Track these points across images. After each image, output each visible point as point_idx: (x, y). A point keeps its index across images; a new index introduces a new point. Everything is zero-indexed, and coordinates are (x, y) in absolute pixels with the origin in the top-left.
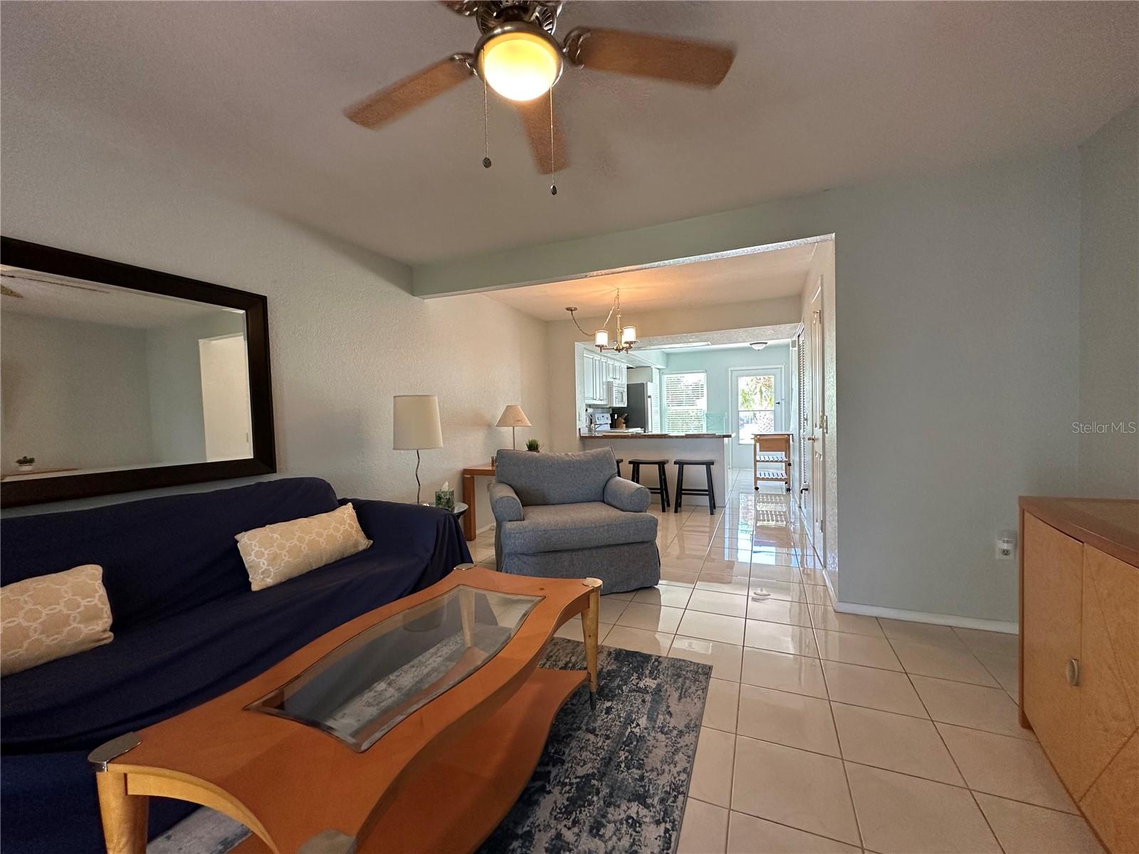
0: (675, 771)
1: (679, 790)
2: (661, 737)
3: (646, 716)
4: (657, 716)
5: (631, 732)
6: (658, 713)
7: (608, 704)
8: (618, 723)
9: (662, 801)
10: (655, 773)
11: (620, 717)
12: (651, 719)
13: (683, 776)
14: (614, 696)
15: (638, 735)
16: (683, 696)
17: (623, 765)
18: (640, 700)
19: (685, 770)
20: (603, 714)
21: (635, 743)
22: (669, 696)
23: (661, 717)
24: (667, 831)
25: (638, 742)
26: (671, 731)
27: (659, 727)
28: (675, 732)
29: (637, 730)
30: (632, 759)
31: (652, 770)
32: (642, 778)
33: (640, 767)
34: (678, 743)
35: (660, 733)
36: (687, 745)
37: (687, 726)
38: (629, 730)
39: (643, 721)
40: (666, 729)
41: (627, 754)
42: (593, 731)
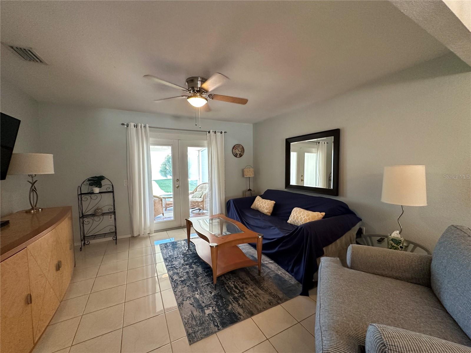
0: (178, 290)
1: (175, 288)
2: (189, 295)
3: (198, 298)
4: (194, 300)
5: (198, 291)
6: (195, 302)
7: (213, 294)
8: (204, 291)
9: (178, 283)
10: (183, 287)
11: (205, 293)
12: (195, 299)
13: (175, 290)
14: (215, 298)
15: (195, 292)
16: (192, 315)
17: (192, 284)
18: (205, 302)
19: (176, 292)
20: (211, 290)
21: (194, 289)
22: (197, 311)
23: (193, 301)
24: (173, 280)
25: (194, 290)
26: (187, 299)
27: (191, 297)
28: (185, 299)
29: (197, 293)
30: (191, 286)
31: (184, 287)
32: (185, 284)
33: (188, 286)
34: (182, 297)
35: (189, 296)
36: (179, 298)
37: (182, 304)
38: (199, 291)
39: (197, 296)
40: (188, 298)
41: (193, 286)
42: (208, 285)
